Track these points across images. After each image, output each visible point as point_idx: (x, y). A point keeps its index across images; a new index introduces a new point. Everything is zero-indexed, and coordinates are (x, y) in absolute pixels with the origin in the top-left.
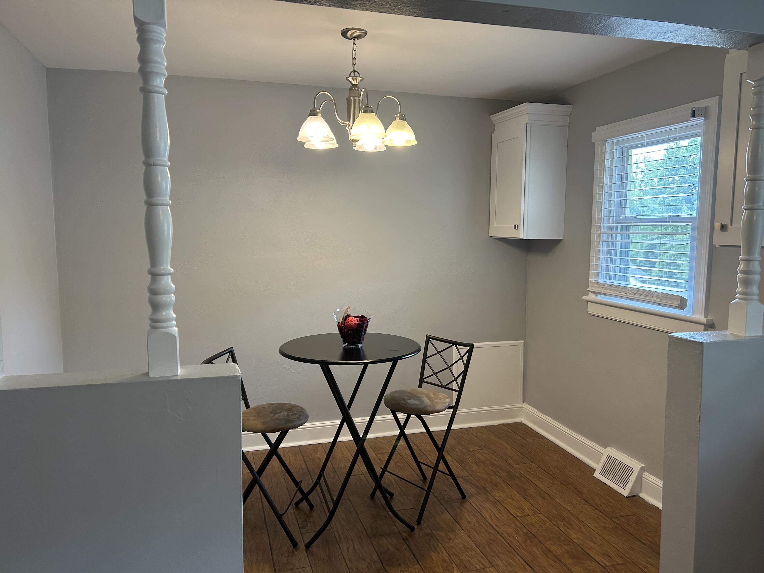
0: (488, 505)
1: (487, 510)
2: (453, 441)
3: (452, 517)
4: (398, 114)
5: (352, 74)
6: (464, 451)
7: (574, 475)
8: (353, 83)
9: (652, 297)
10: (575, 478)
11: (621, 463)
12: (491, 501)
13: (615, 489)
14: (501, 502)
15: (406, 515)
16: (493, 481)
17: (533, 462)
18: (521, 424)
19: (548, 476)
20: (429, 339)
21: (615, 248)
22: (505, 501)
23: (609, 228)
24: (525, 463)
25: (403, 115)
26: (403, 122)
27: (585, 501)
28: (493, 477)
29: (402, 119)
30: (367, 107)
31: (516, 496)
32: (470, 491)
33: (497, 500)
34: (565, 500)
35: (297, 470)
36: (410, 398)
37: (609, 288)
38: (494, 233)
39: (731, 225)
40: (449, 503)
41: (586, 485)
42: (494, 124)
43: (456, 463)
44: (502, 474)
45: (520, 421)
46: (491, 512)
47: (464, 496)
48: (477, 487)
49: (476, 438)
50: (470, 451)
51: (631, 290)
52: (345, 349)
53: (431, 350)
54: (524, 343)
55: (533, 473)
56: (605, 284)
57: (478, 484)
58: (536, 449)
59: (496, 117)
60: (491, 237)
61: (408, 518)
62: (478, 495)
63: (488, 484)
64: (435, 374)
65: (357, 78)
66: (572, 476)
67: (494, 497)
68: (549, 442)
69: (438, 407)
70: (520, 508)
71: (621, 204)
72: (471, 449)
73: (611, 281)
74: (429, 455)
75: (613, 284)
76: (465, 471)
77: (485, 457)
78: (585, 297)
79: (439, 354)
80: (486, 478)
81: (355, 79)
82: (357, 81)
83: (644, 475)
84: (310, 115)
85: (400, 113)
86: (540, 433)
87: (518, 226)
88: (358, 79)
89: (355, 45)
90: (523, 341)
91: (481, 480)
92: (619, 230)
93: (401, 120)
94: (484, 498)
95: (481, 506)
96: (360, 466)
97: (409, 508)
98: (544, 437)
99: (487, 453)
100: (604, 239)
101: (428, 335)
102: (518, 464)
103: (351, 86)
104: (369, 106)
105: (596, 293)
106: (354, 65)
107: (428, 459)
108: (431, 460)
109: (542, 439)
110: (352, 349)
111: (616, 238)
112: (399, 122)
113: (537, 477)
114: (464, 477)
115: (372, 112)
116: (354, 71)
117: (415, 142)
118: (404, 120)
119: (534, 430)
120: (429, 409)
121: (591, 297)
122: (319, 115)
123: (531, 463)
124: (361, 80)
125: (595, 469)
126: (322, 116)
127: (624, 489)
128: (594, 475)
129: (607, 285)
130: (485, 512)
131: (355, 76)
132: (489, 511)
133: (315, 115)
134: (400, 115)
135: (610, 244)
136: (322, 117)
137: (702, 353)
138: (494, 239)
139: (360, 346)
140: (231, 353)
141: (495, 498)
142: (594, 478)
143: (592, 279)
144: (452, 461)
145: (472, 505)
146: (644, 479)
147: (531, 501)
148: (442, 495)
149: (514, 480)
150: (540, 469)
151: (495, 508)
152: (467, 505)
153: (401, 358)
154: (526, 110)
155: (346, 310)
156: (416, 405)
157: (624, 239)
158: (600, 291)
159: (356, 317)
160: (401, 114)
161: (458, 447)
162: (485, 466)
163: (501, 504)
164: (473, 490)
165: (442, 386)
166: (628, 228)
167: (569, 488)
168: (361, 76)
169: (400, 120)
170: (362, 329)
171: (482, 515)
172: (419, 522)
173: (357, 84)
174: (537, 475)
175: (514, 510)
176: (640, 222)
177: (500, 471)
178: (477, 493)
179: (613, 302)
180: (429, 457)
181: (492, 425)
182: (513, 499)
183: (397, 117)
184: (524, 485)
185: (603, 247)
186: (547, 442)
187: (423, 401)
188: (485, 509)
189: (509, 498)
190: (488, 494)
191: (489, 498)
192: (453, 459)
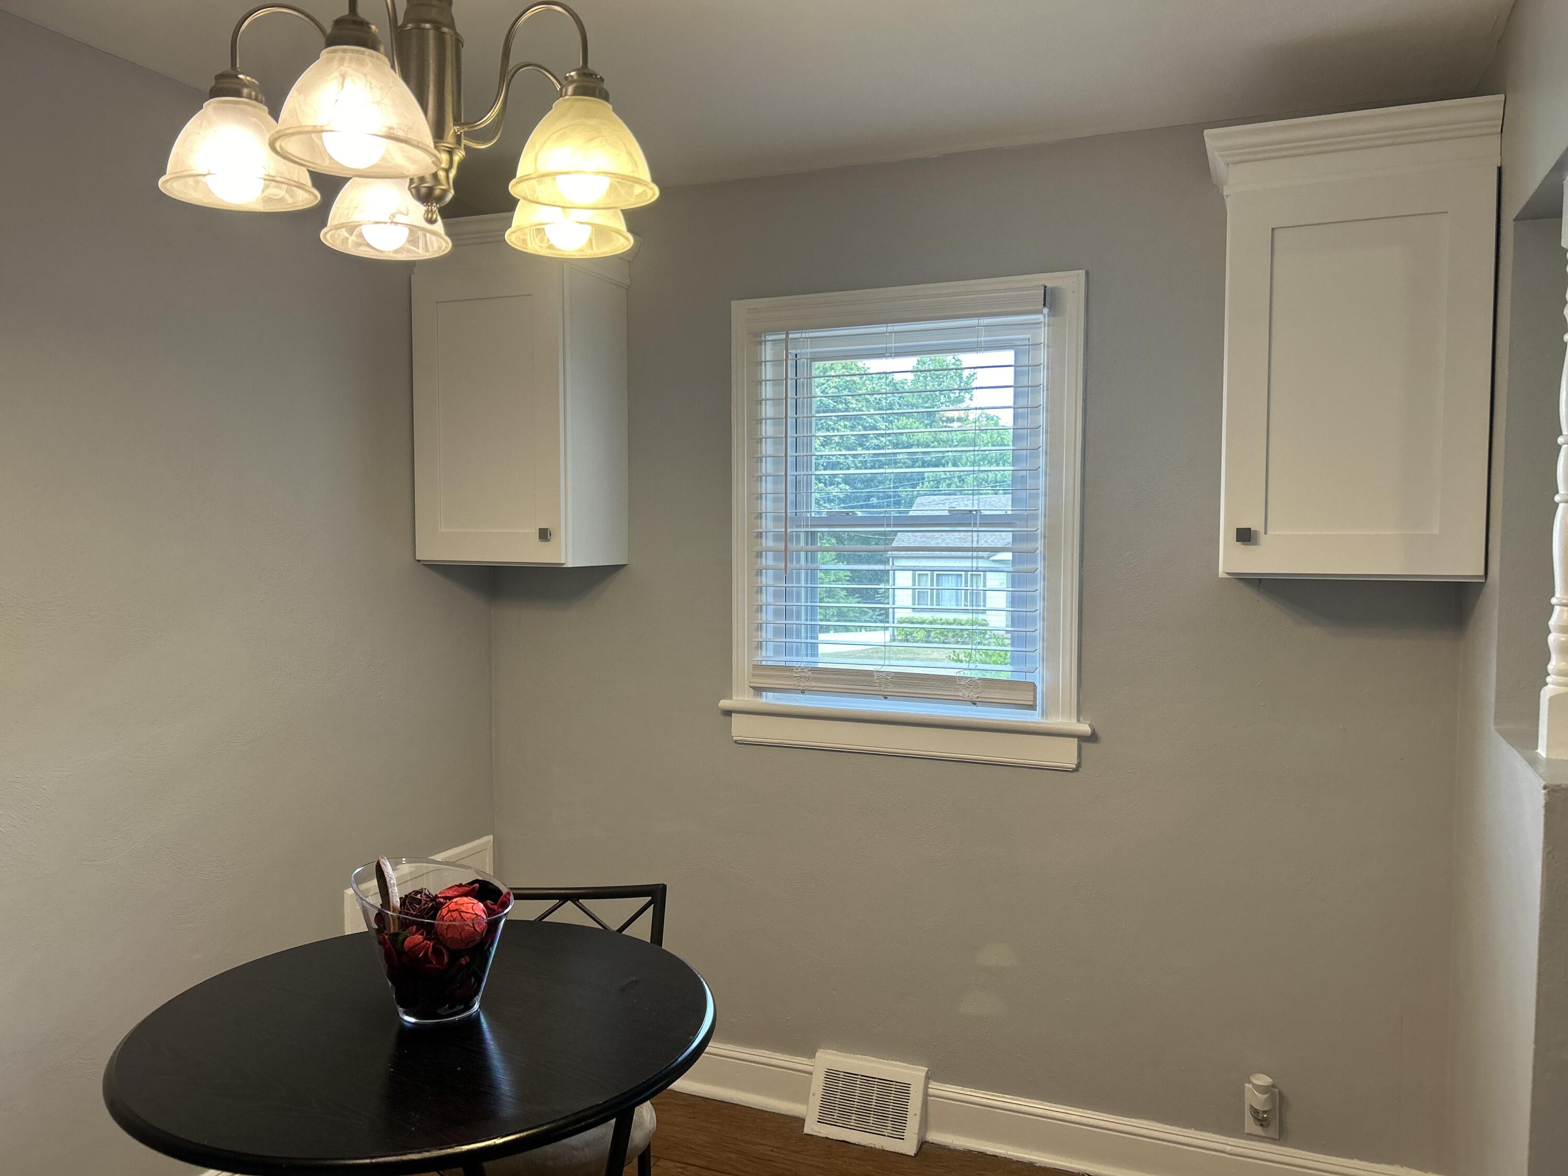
11: (867, 1079)
13: (877, 1147)
39: (1266, 533)
51: (889, 678)
54: (496, 837)
56: (784, 667)
60: (421, 561)
78: (723, 702)
83: (930, 1090)
87: (552, 531)
90: (492, 837)
105: (758, 690)
121: (743, 699)
125: (801, 1116)
127: (903, 1139)
128: (806, 1132)
138: (425, 567)
142: (807, 1137)
146: (932, 1098)
157: (810, 562)
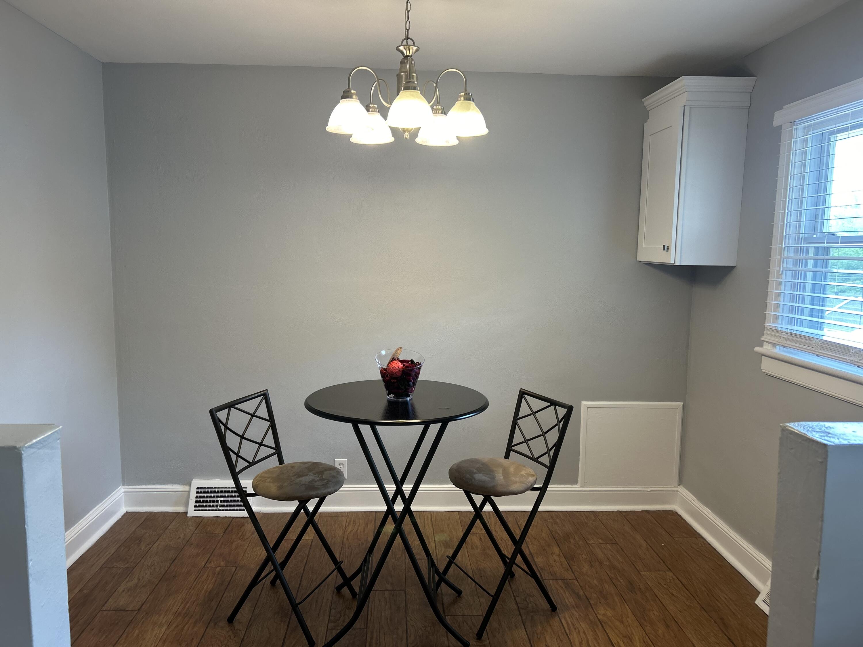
0: (584, 626)
1: (579, 632)
2: (570, 529)
3: (528, 636)
4: (462, 93)
5: (405, 42)
6: (580, 543)
7: (726, 596)
8: (405, 55)
9: (848, 355)
10: (726, 602)
12: (590, 620)
14: (603, 624)
15: (467, 624)
16: (605, 591)
17: (670, 570)
18: (674, 514)
19: (687, 594)
20: (522, 394)
21: (804, 280)
22: (609, 623)
23: (796, 251)
24: (659, 571)
25: (469, 94)
26: (469, 103)
27: (729, 639)
28: (606, 586)
29: (468, 98)
30: (409, 82)
31: (628, 617)
32: (567, 601)
33: (599, 620)
34: (700, 635)
35: (360, 544)
36: (480, 470)
37: (789, 337)
38: (643, 257)
40: (532, 614)
41: (739, 616)
42: (648, 110)
43: (564, 559)
44: (620, 582)
45: (673, 510)
46: (584, 636)
47: (554, 608)
48: (579, 597)
49: (603, 526)
50: (588, 544)
51: (820, 343)
52: (389, 402)
53: (524, 410)
54: (684, 405)
55: (665, 586)
56: (785, 332)
57: (581, 593)
58: (682, 551)
59: (650, 100)
60: (640, 261)
61: (468, 628)
62: (576, 608)
63: (596, 594)
64: (527, 441)
65: (411, 47)
66: (723, 599)
67: (596, 615)
68: (705, 544)
69: (514, 488)
70: (629, 636)
71: (816, 216)
72: (591, 542)
73: (796, 328)
74: (532, 543)
75: (798, 333)
76: (570, 572)
77: (605, 555)
78: (757, 349)
79: (533, 415)
80: (596, 585)
81: (408, 49)
82: (411, 51)
84: (343, 98)
85: (466, 90)
86: (696, 530)
87: (668, 247)
88: (413, 49)
89: (409, 4)
90: (682, 403)
91: (587, 587)
92: (811, 254)
93: (467, 100)
94: (582, 615)
95: (573, 625)
96: (437, 548)
97: (475, 613)
98: (700, 535)
99: (610, 550)
100: (789, 266)
101: (522, 389)
102: (648, 571)
103: (403, 58)
104: (411, 82)
105: (774, 345)
106: (408, 30)
107: (528, 548)
108: (531, 550)
109: (696, 538)
110: (397, 402)
111: (806, 266)
112: (462, 102)
113: (669, 593)
114: (566, 580)
115: (415, 89)
116: (407, 38)
117: (484, 131)
118: (470, 100)
119: (688, 524)
120: (500, 489)
121: (767, 349)
122: (354, 97)
123: (668, 571)
124: (417, 51)
125: (760, 591)
126: (358, 99)
128: (756, 602)
129: (788, 333)
130: (575, 635)
131: (408, 44)
132: (582, 634)
133: (349, 98)
134: (465, 94)
135: (796, 275)
136: (358, 101)
137: (824, 462)
138: (644, 264)
139: (408, 399)
140: (264, 397)
141: (597, 617)
142: (756, 606)
143: (769, 324)
144: (559, 556)
145: (561, 622)
147: (648, 628)
148: (527, 601)
149: (635, 593)
150: (678, 581)
151: (592, 631)
152: (555, 622)
153: (453, 418)
154: (684, 87)
155: (396, 351)
156: (484, 481)
157: (820, 267)
158: (778, 341)
159: (402, 362)
160: (466, 92)
161: (575, 537)
162: (600, 568)
163: (603, 627)
164: (571, 600)
165: (532, 458)
166: (827, 250)
167: (711, 617)
168: (415, 45)
169: (465, 100)
170: (409, 377)
171: (569, 639)
172: (479, 636)
173: (410, 55)
174: (670, 591)
175: (618, 638)
176: (838, 243)
177: (619, 578)
178: (575, 606)
179: (794, 358)
180: (530, 547)
181: (632, 510)
182: (622, 622)
183: (461, 96)
184: (646, 602)
185: (787, 278)
186: (702, 543)
187: (494, 478)
188: (577, 631)
189: (618, 620)
190: (590, 609)
191: (588, 615)
192: (561, 553)
